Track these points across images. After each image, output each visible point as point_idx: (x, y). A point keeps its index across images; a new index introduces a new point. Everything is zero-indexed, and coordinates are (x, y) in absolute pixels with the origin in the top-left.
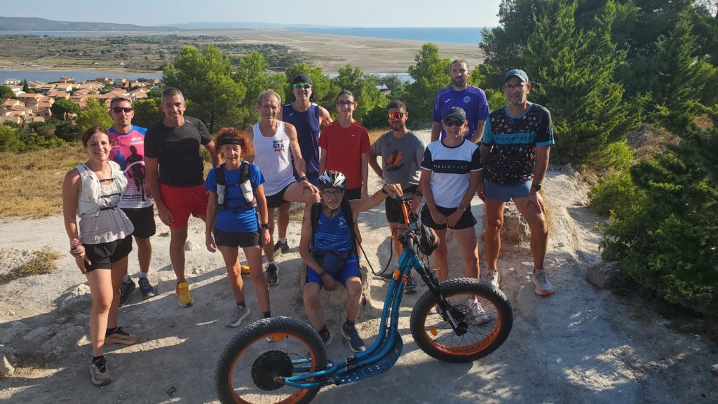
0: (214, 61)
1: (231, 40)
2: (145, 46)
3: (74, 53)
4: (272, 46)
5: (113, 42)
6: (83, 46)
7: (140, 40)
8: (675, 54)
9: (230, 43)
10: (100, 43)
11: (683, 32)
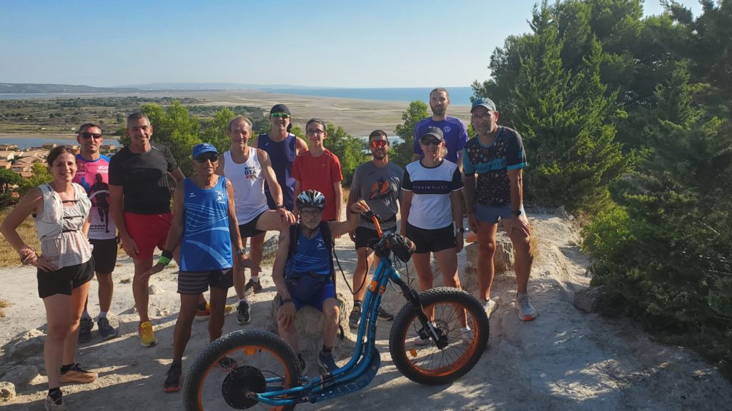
0: (180, 119)
1: (198, 102)
2: (100, 109)
3: (18, 118)
4: (245, 108)
5: (64, 105)
6: (29, 109)
7: (94, 102)
8: (674, 104)
9: (198, 105)
10: (49, 107)
11: (680, 81)
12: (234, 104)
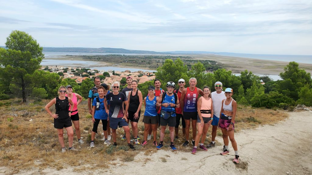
1: (192, 58)
4: (209, 61)
5: (146, 58)
10: (142, 58)
12: (205, 60)
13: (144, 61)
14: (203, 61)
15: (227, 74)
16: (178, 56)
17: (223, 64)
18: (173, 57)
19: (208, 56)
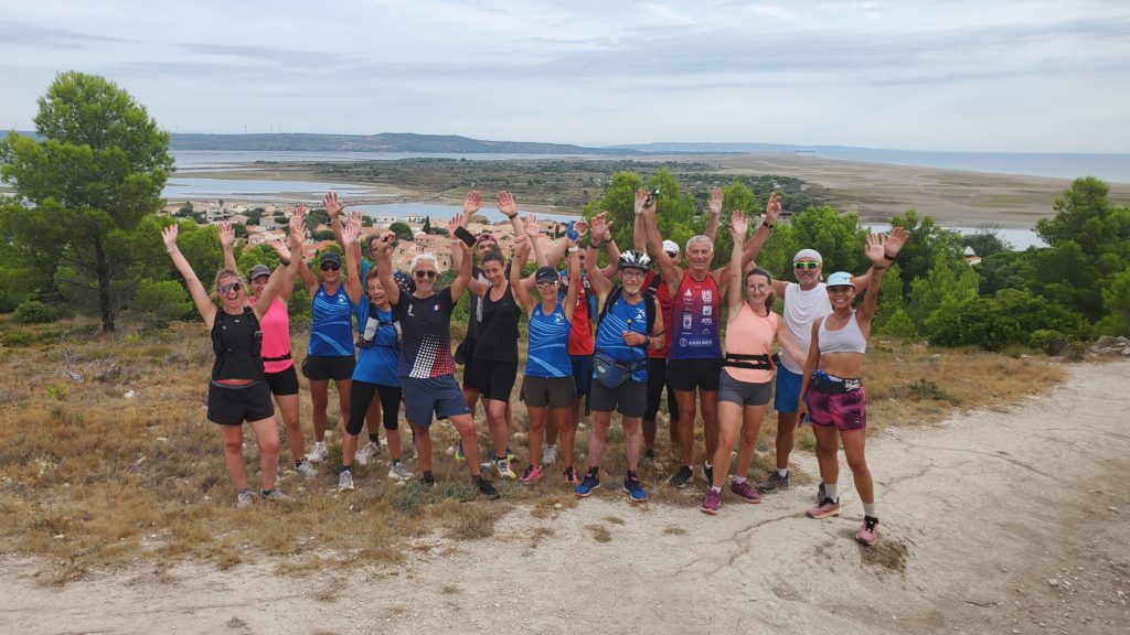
2: (585, 176)
6: (506, 173)
7: (581, 167)
12: (760, 173)
13: (538, 182)
14: (755, 178)
15: (841, 226)
16: (662, 159)
17: (828, 189)
18: (642, 166)
19: (773, 160)
